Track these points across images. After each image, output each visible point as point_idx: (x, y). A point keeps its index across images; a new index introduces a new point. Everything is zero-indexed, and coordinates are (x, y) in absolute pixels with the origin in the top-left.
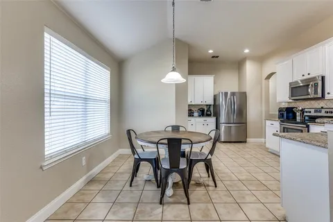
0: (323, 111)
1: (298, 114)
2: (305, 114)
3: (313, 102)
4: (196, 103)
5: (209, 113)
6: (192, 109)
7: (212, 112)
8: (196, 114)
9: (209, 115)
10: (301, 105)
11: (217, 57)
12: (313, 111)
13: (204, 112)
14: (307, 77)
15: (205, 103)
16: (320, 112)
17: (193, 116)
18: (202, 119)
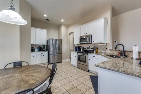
0: (90, 48)
1: (82, 49)
2: (84, 49)
3: (86, 44)
4: (36, 44)
5: (44, 49)
6: (34, 47)
7: (46, 48)
8: (36, 50)
9: (44, 51)
10: (82, 46)
11: (49, 20)
12: (87, 48)
13: (41, 49)
14: (86, 35)
15: (42, 44)
16: (89, 48)
17: (34, 51)
18: (40, 53)
